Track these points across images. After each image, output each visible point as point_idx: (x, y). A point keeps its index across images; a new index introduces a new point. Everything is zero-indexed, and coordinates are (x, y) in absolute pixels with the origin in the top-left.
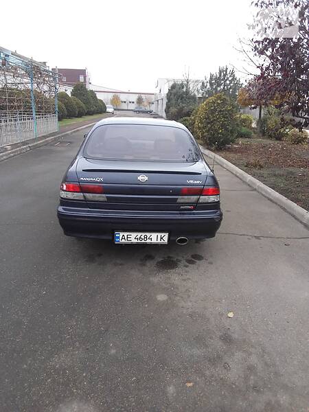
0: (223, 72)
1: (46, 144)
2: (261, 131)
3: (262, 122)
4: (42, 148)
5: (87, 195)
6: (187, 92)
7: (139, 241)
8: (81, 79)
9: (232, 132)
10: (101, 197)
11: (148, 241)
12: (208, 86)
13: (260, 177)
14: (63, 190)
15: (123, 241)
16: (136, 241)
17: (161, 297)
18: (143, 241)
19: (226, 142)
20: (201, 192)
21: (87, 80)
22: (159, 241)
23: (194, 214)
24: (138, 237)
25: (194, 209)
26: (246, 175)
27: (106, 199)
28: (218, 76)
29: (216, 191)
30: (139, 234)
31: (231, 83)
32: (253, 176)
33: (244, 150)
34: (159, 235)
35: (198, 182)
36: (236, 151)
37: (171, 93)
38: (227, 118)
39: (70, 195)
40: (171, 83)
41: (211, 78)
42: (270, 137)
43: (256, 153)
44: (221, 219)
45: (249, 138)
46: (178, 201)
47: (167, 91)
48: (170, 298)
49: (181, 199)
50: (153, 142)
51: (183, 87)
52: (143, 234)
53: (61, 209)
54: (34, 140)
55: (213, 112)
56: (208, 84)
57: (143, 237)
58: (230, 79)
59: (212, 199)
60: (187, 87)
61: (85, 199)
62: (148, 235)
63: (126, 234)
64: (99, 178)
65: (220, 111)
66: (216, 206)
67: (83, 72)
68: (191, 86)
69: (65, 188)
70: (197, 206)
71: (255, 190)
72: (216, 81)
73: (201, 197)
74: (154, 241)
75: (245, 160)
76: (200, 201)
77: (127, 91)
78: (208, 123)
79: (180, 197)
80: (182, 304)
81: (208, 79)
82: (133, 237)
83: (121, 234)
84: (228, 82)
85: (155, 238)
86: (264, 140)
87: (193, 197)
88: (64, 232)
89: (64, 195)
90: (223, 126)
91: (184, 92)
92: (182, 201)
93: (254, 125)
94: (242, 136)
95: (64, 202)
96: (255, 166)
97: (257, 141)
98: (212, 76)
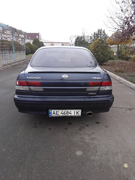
0: (100, 31)
1: (20, 64)
2: (118, 57)
3: (119, 52)
4: (17, 66)
5: (31, 88)
6: (84, 40)
7: (64, 115)
8: (37, 37)
9: (107, 56)
10: (40, 89)
11: (69, 115)
12: (93, 38)
13: (123, 77)
14: (17, 85)
15: (54, 115)
16: (62, 115)
17: (79, 153)
18: (66, 115)
19: (104, 61)
20: (100, 84)
21: (40, 38)
22: (76, 115)
23: (96, 98)
24: (63, 112)
25: (97, 95)
26: (116, 76)
27: (42, 90)
28: (98, 33)
29: (109, 84)
30: (64, 111)
31: (103, 36)
32: (120, 76)
33: (112, 65)
34: (76, 111)
35: (99, 78)
36: (108, 65)
37: (77, 41)
38: (104, 49)
39: (21, 88)
40: (77, 37)
41: (94, 34)
42: (123, 59)
43: (118, 66)
44: (113, 101)
45: (113, 60)
46: (87, 90)
47: (75, 40)
48: (85, 154)
49: (89, 89)
50: (70, 60)
51: (82, 38)
52: (66, 111)
53: (16, 96)
54: (14, 63)
55: (97, 47)
56: (93, 37)
57: (66, 112)
58: (103, 34)
59: (107, 88)
60: (84, 38)
61: (30, 90)
62: (69, 111)
63: (55, 111)
64: (38, 77)
65: (101, 46)
66: (109, 92)
67: (38, 34)
68: (86, 38)
69: (18, 84)
70: (99, 93)
71: (122, 83)
72: (96, 35)
73: (101, 87)
74: (73, 114)
75: (113, 69)
76: (100, 90)
77: (57, 42)
78: (95, 52)
79: (88, 87)
80: (93, 157)
81: (93, 35)
82: (60, 113)
83: (53, 111)
84: (102, 36)
85: (73, 113)
86: (121, 61)
87: (95, 87)
88: (19, 110)
89: (18, 88)
90: (102, 53)
91: (82, 40)
92: (89, 90)
93: (115, 54)
94: (110, 59)
95: (18, 92)
96: (120, 72)
97: (117, 61)
98: (95, 33)
